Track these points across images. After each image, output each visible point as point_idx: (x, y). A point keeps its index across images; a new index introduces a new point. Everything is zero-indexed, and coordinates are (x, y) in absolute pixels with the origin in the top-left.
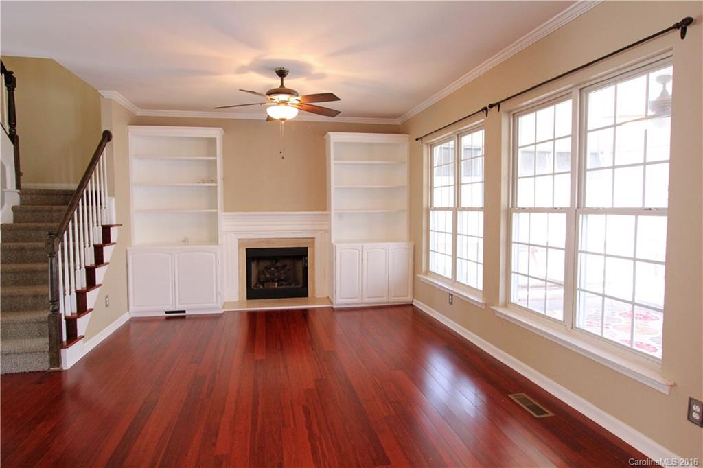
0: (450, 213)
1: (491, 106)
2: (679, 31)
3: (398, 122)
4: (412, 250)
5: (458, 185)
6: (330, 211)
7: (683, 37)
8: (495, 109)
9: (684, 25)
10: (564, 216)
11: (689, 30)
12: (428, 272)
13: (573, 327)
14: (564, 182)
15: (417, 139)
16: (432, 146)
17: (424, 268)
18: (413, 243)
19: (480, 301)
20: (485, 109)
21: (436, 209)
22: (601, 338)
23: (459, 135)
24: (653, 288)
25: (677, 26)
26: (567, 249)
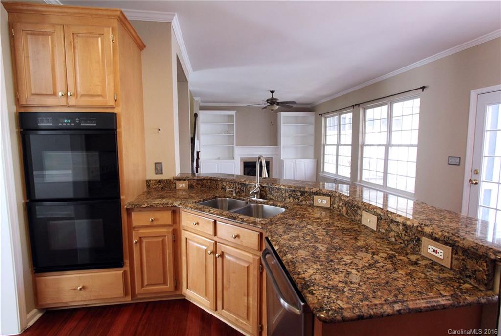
0: (335, 147)
1: (356, 105)
2: (422, 89)
3: (309, 106)
4: (316, 163)
5: (339, 135)
6: (280, 145)
7: (423, 91)
8: (357, 106)
9: (423, 88)
10: (384, 147)
11: (425, 89)
12: (323, 172)
13: (386, 187)
14: (385, 135)
15: (320, 115)
16: (326, 118)
17: (322, 170)
18: (316, 160)
19: (349, 181)
20: (353, 106)
21: (327, 145)
22: (396, 189)
23: (340, 115)
24: (412, 170)
25: (421, 88)
26: (385, 160)
